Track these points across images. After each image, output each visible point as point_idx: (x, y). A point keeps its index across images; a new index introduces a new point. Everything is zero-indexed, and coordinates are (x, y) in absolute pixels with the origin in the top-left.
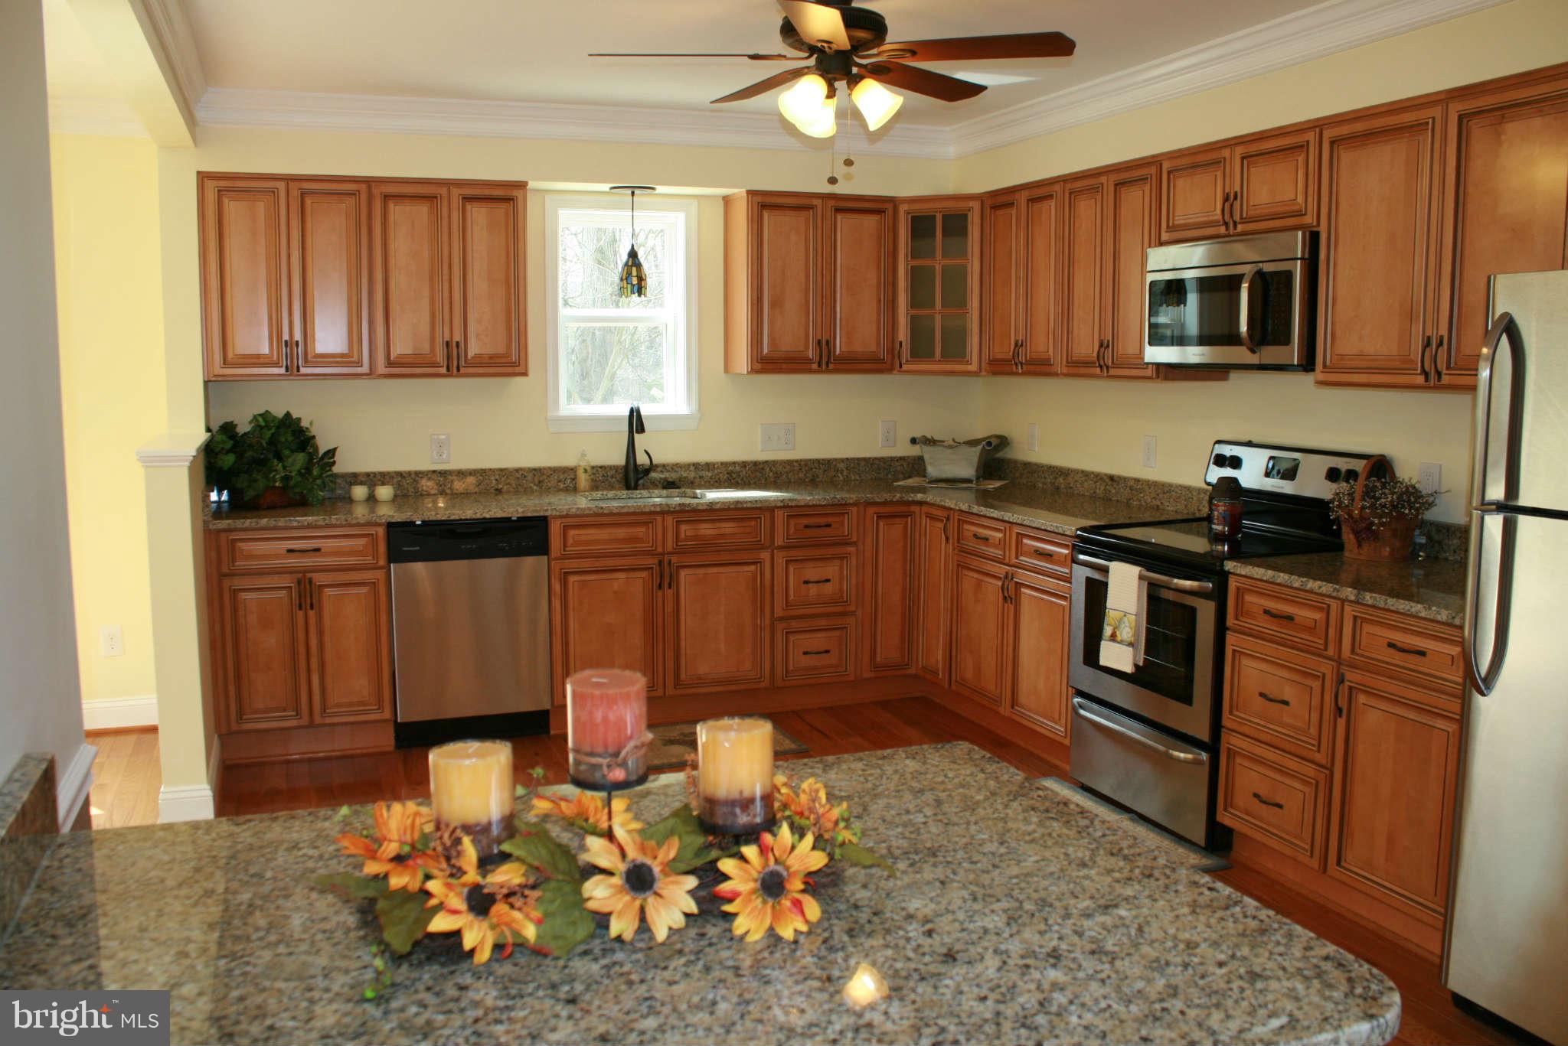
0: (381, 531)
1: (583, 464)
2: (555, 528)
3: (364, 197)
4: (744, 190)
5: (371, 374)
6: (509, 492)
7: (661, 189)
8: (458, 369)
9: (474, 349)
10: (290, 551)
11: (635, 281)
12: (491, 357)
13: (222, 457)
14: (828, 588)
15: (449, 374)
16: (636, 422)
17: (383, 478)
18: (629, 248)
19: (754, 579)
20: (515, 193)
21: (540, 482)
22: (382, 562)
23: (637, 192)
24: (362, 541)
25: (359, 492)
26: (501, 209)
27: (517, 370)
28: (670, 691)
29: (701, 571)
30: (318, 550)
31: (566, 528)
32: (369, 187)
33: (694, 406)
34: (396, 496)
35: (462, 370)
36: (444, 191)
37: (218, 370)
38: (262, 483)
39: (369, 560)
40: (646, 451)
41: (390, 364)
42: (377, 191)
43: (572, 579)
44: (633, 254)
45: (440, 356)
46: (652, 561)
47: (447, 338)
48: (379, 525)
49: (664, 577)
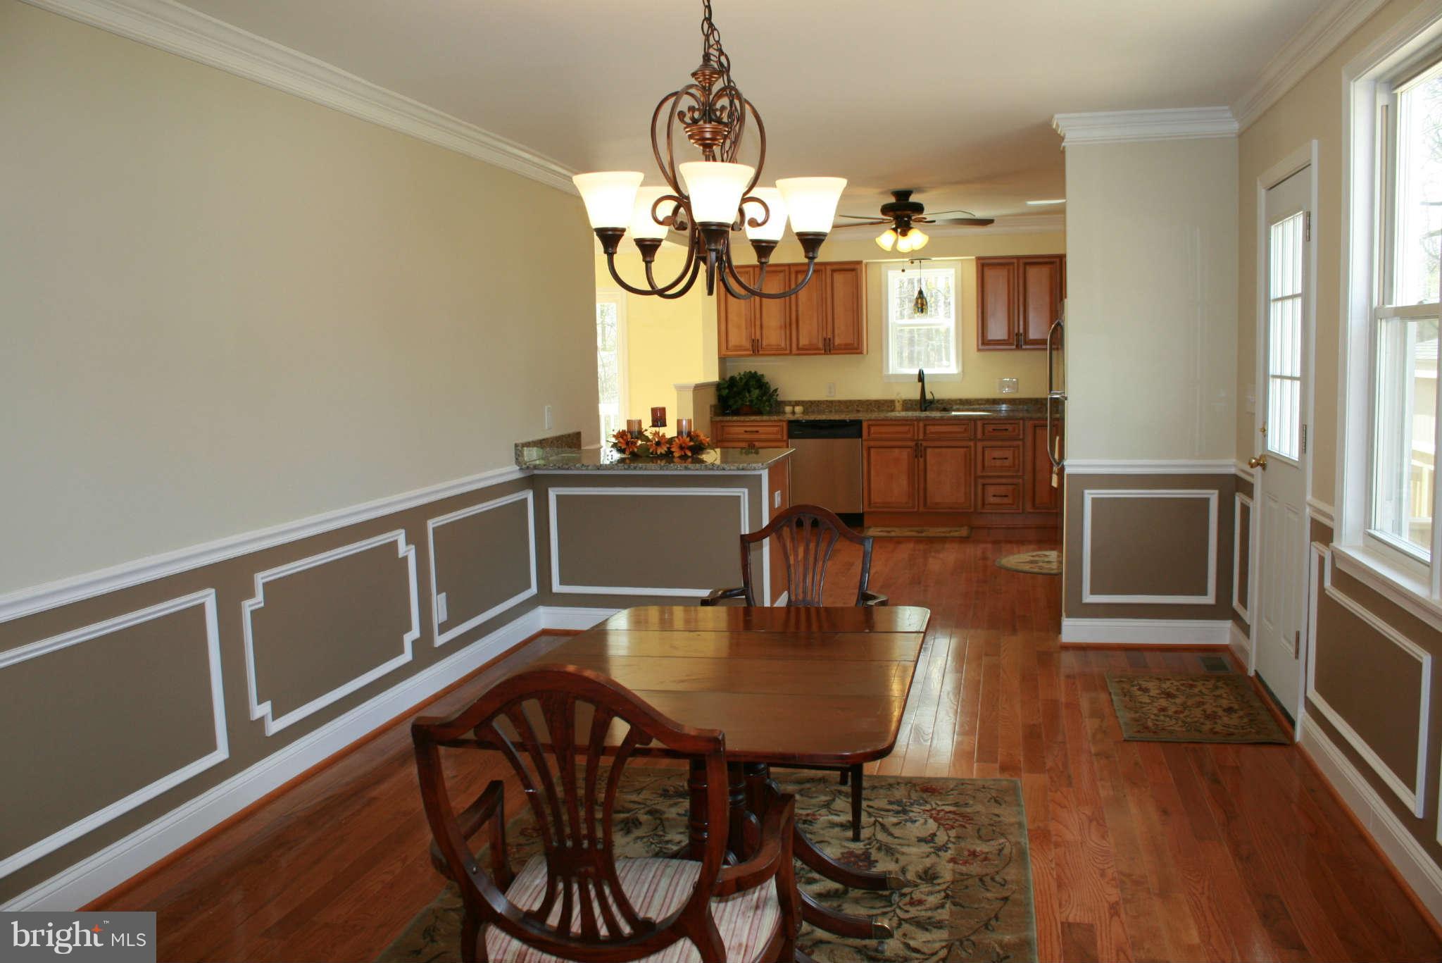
0: (785, 424)
1: (898, 398)
2: (865, 425)
3: (787, 273)
4: (974, 257)
5: (791, 353)
6: (863, 411)
7: (933, 259)
8: (830, 351)
9: (837, 341)
10: (746, 432)
11: (920, 306)
12: (846, 345)
13: (723, 390)
14: (1007, 463)
15: (826, 353)
16: (921, 377)
17: (798, 403)
18: (919, 289)
19: (966, 456)
20: (858, 267)
21: (879, 406)
22: (785, 438)
23: (922, 261)
24: (776, 429)
25: (788, 409)
26: (849, 275)
27: (859, 351)
28: (922, 509)
29: (937, 450)
30: (757, 432)
31: (869, 427)
32: (790, 269)
33: (960, 369)
34: (804, 410)
35: (832, 352)
36: (823, 267)
37: (724, 352)
38: (740, 402)
39: (779, 437)
40: (931, 392)
41: (798, 348)
42: (793, 269)
43: (873, 451)
44: (921, 292)
45: (821, 345)
46: (912, 444)
47: (825, 335)
48: (784, 421)
49: (918, 452)
